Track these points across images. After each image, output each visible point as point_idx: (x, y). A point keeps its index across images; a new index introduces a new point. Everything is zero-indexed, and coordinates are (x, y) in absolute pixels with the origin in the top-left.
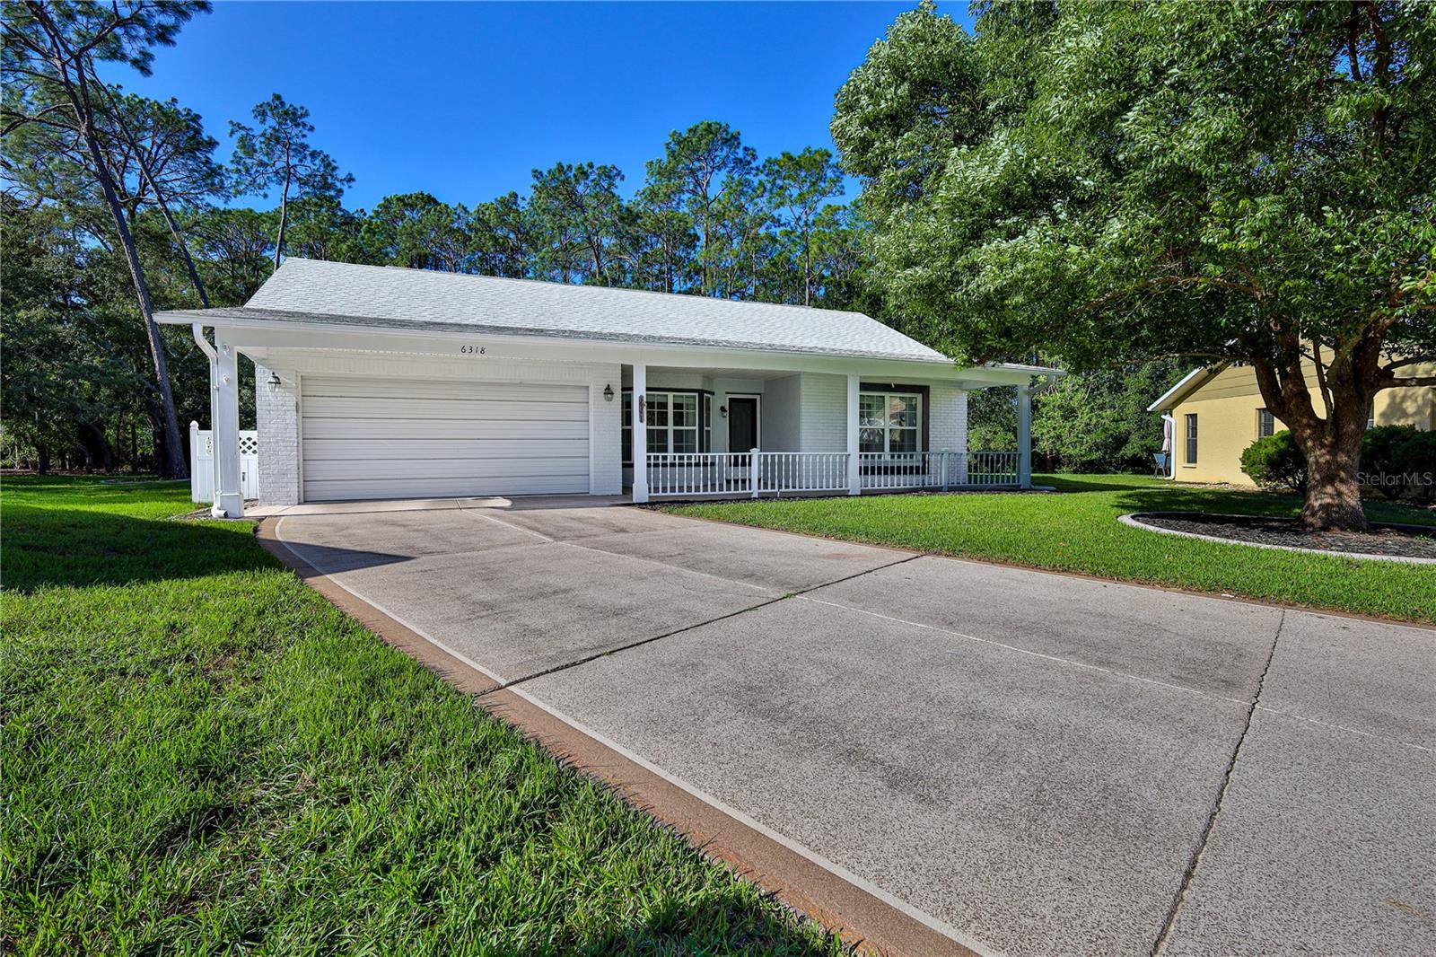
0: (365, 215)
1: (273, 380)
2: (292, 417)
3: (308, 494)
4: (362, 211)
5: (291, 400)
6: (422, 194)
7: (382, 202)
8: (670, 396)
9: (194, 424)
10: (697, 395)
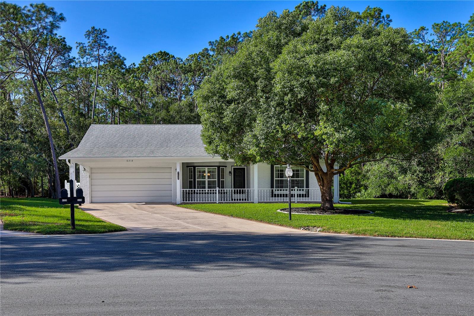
0: (135, 66)
1: (83, 169)
2: (88, 179)
3: (92, 201)
4: (134, 64)
5: (88, 174)
6: (161, 52)
7: (143, 59)
8: (206, 168)
9: (66, 181)
10: (217, 168)
